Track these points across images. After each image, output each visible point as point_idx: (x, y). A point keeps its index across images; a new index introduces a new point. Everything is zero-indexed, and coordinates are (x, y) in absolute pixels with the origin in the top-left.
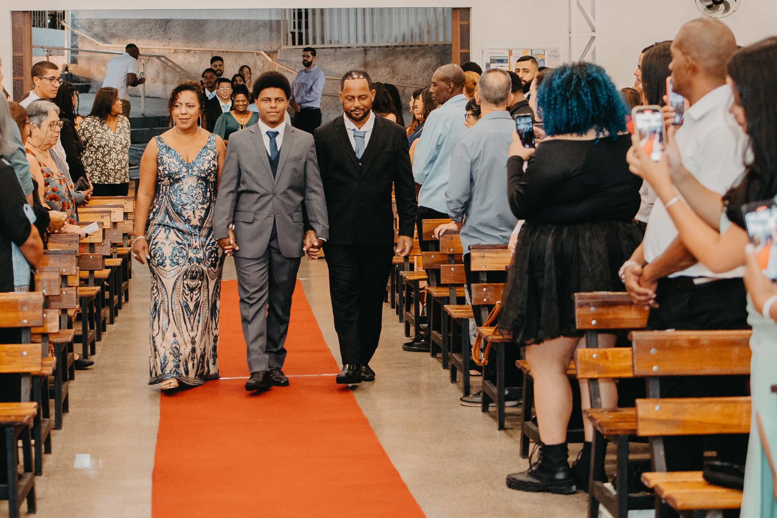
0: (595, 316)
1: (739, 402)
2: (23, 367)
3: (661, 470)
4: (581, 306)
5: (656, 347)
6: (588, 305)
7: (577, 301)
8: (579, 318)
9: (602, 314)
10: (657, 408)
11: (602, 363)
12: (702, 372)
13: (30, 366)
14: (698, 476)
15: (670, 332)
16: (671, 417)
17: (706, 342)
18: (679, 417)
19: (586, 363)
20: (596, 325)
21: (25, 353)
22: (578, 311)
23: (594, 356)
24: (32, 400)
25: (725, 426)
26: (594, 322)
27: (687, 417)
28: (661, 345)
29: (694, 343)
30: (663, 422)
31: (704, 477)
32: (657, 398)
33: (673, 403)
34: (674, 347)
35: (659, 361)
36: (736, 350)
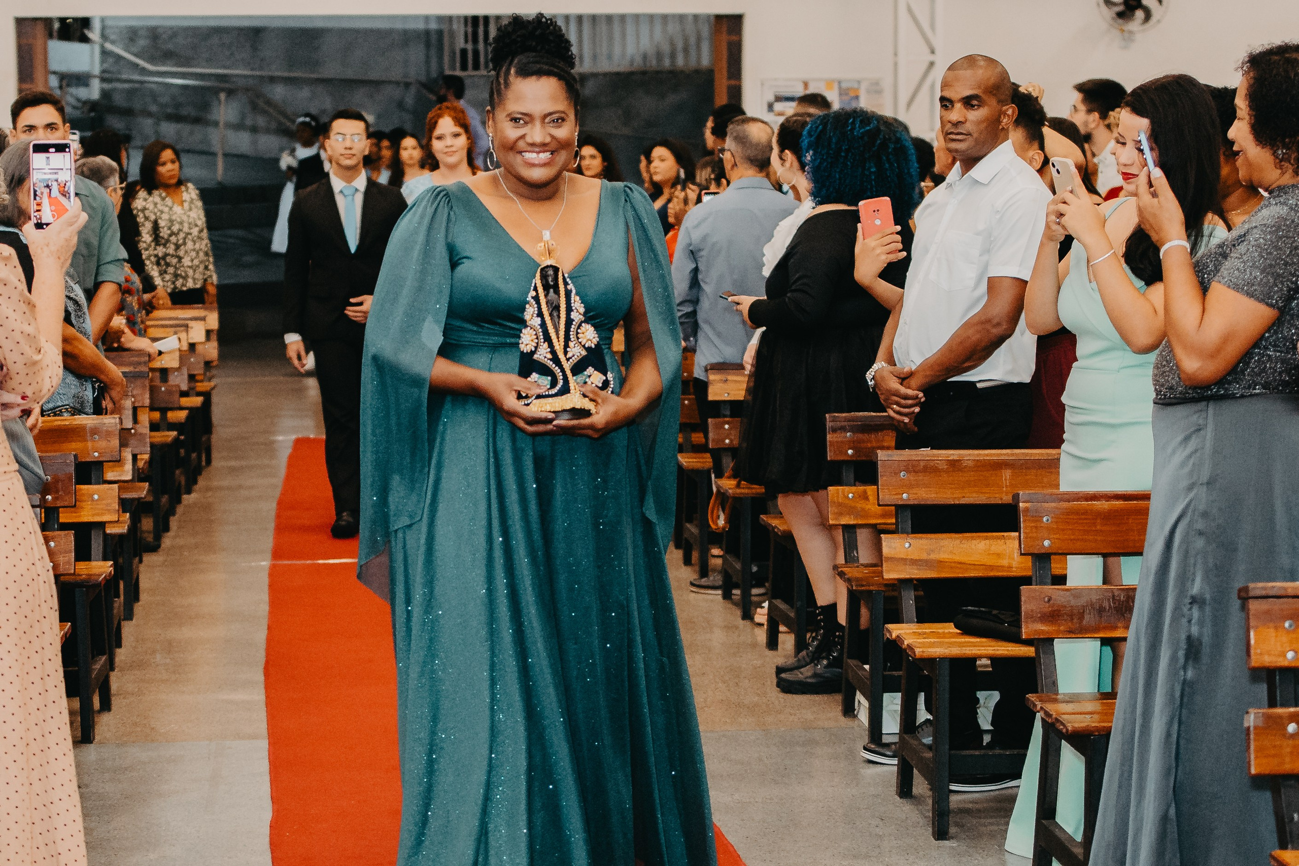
0: (853, 445)
1: (1010, 538)
2: (93, 515)
3: (910, 621)
4: (834, 430)
5: (907, 470)
6: (843, 429)
7: (829, 424)
8: (830, 445)
9: (860, 441)
10: (907, 545)
11: (860, 505)
12: (963, 501)
13: (102, 514)
15: (925, 451)
16: (924, 556)
17: (970, 464)
18: (933, 556)
19: (840, 505)
20: (853, 455)
21: (96, 497)
22: (829, 437)
23: (850, 495)
24: (105, 559)
25: (992, 568)
26: (850, 452)
27: (943, 556)
28: (912, 467)
29: (954, 465)
30: (914, 562)
31: (957, 627)
32: (907, 533)
33: (927, 539)
34: (930, 469)
35: (909, 487)
36: (1007, 474)
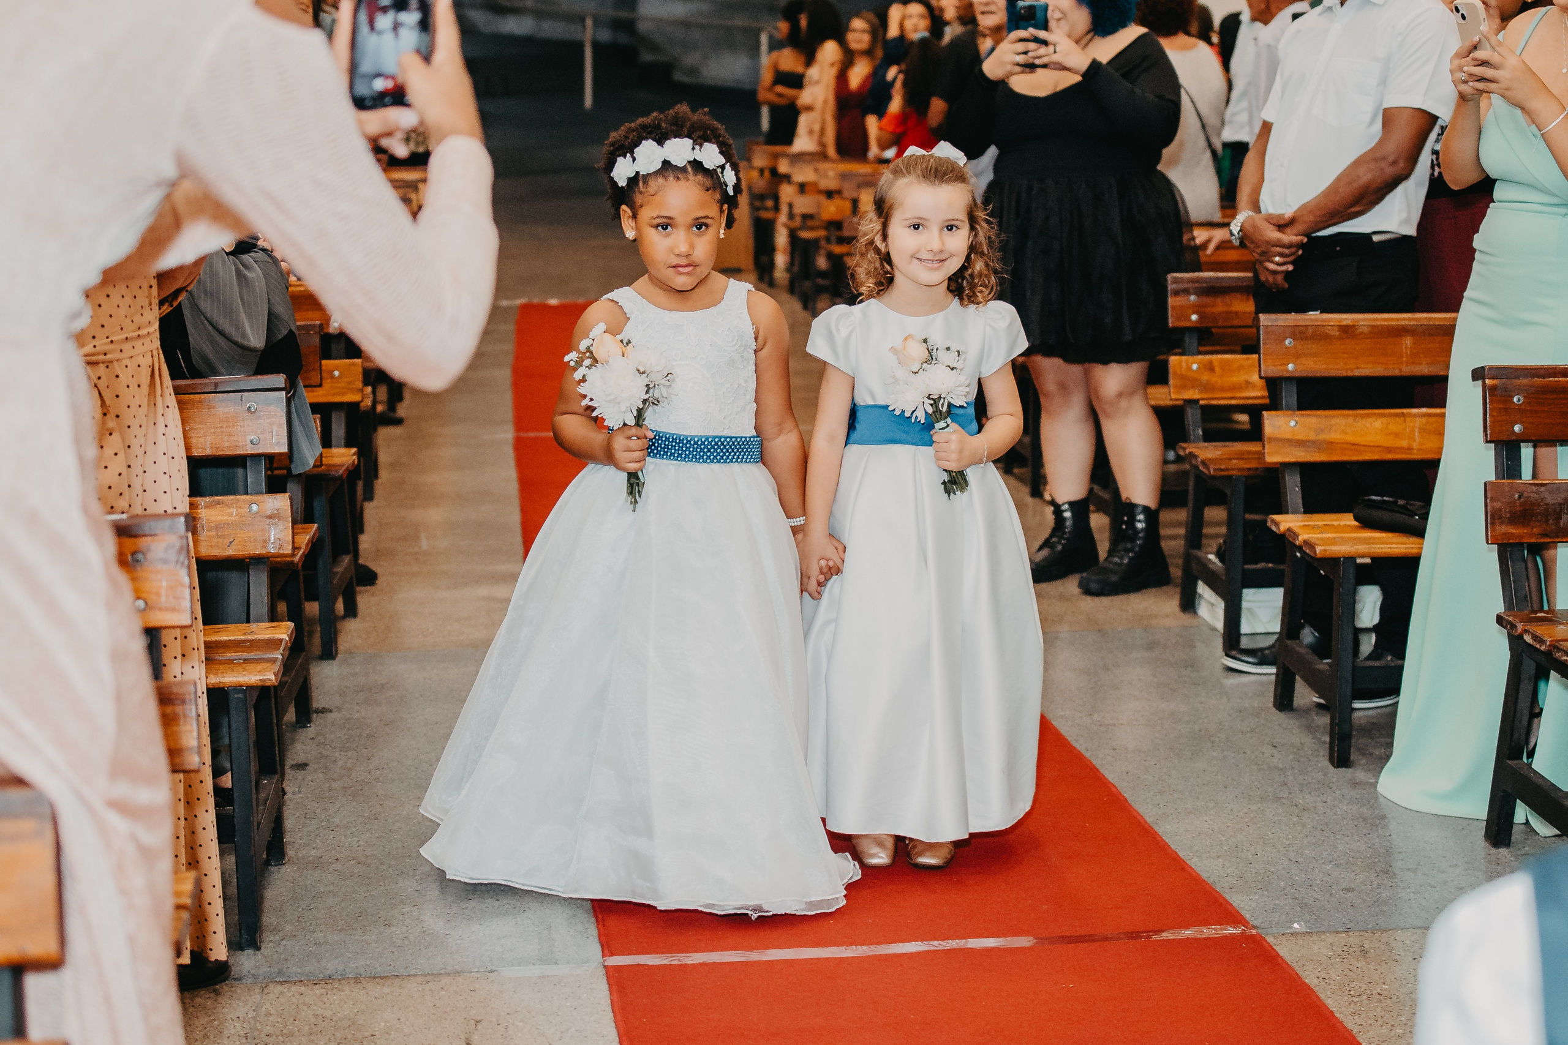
0: (1196, 309)
1: (1410, 415)
2: (334, 395)
3: (1295, 512)
4: (1177, 293)
5: (1294, 336)
6: (1186, 292)
7: (1171, 286)
8: (1172, 310)
9: (1206, 306)
10: (1292, 423)
11: (1205, 377)
12: (1357, 373)
13: (343, 394)
14: (1348, 520)
15: (1314, 315)
16: (1312, 436)
17: (1366, 330)
18: (1322, 437)
19: (1182, 377)
20: (1196, 322)
21: (336, 373)
22: (1171, 301)
23: (1195, 367)
24: (348, 445)
25: (1389, 450)
26: (1194, 317)
27: (1334, 436)
28: (1298, 333)
29: (1347, 331)
30: (1301, 443)
31: (1356, 519)
32: (1293, 410)
33: (1316, 416)
34: (1319, 335)
35: (1296, 356)
36: (1408, 341)
